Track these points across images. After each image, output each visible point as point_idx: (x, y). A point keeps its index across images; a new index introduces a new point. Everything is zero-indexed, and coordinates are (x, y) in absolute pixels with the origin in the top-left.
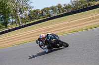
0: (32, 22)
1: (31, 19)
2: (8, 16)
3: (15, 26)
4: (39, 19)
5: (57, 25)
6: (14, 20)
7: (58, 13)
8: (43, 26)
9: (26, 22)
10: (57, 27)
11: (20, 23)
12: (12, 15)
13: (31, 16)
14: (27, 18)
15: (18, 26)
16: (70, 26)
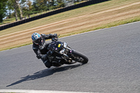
0: (38, 14)
1: (36, 10)
2: (4, 5)
3: (13, 21)
4: (48, 10)
5: (73, 19)
6: (12, 12)
7: (75, 2)
8: (54, 21)
9: (29, 15)
10: (74, 22)
11: (22, 16)
12: (9, 5)
13: (37, 5)
14: (31, 9)
15: (19, 20)
16: (92, 21)
